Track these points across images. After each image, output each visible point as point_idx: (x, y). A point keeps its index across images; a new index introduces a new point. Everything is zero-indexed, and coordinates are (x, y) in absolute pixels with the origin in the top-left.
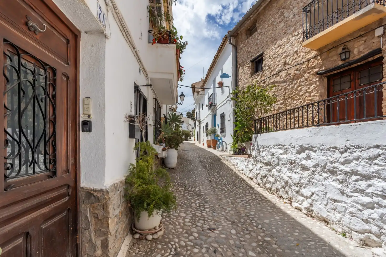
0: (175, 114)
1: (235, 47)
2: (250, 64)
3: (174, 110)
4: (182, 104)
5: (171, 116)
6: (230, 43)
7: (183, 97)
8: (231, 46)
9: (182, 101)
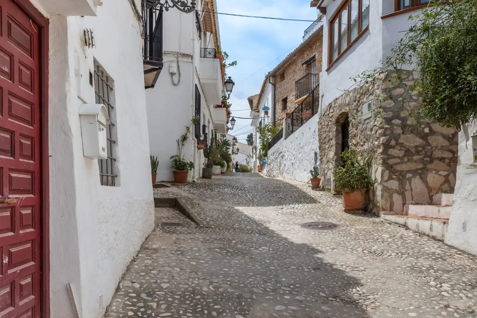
0: (225, 140)
1: (274, 85)
2: (282, 102)
3: (224, 136)
4: (233, 129)
5: (222, 140)
6: (270, 83)
7: (234, 122)
8: (270, 85)
9: (233, 126)
